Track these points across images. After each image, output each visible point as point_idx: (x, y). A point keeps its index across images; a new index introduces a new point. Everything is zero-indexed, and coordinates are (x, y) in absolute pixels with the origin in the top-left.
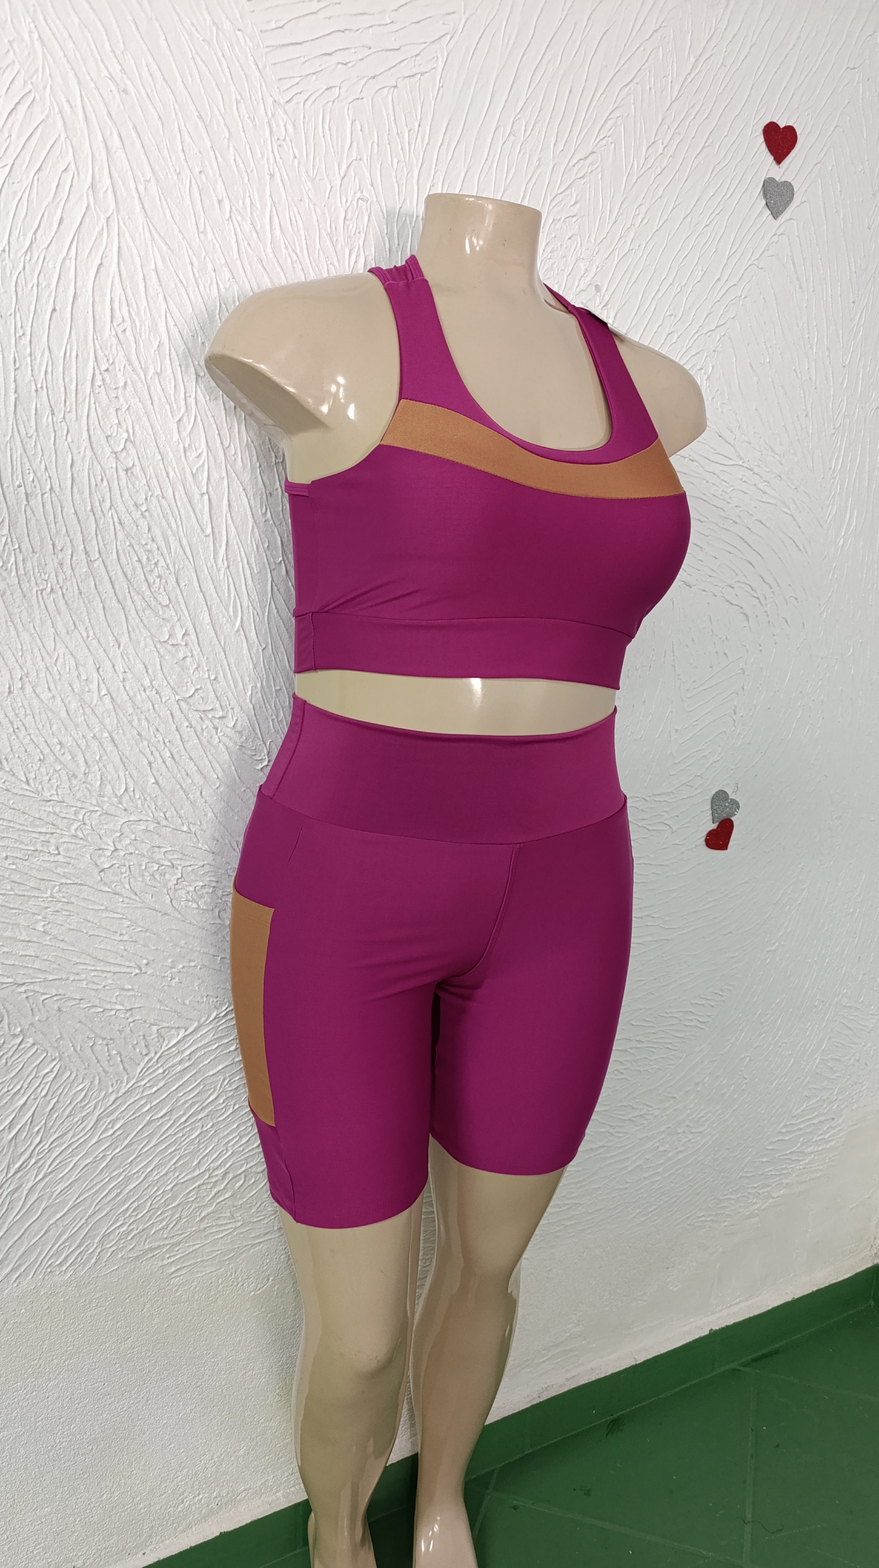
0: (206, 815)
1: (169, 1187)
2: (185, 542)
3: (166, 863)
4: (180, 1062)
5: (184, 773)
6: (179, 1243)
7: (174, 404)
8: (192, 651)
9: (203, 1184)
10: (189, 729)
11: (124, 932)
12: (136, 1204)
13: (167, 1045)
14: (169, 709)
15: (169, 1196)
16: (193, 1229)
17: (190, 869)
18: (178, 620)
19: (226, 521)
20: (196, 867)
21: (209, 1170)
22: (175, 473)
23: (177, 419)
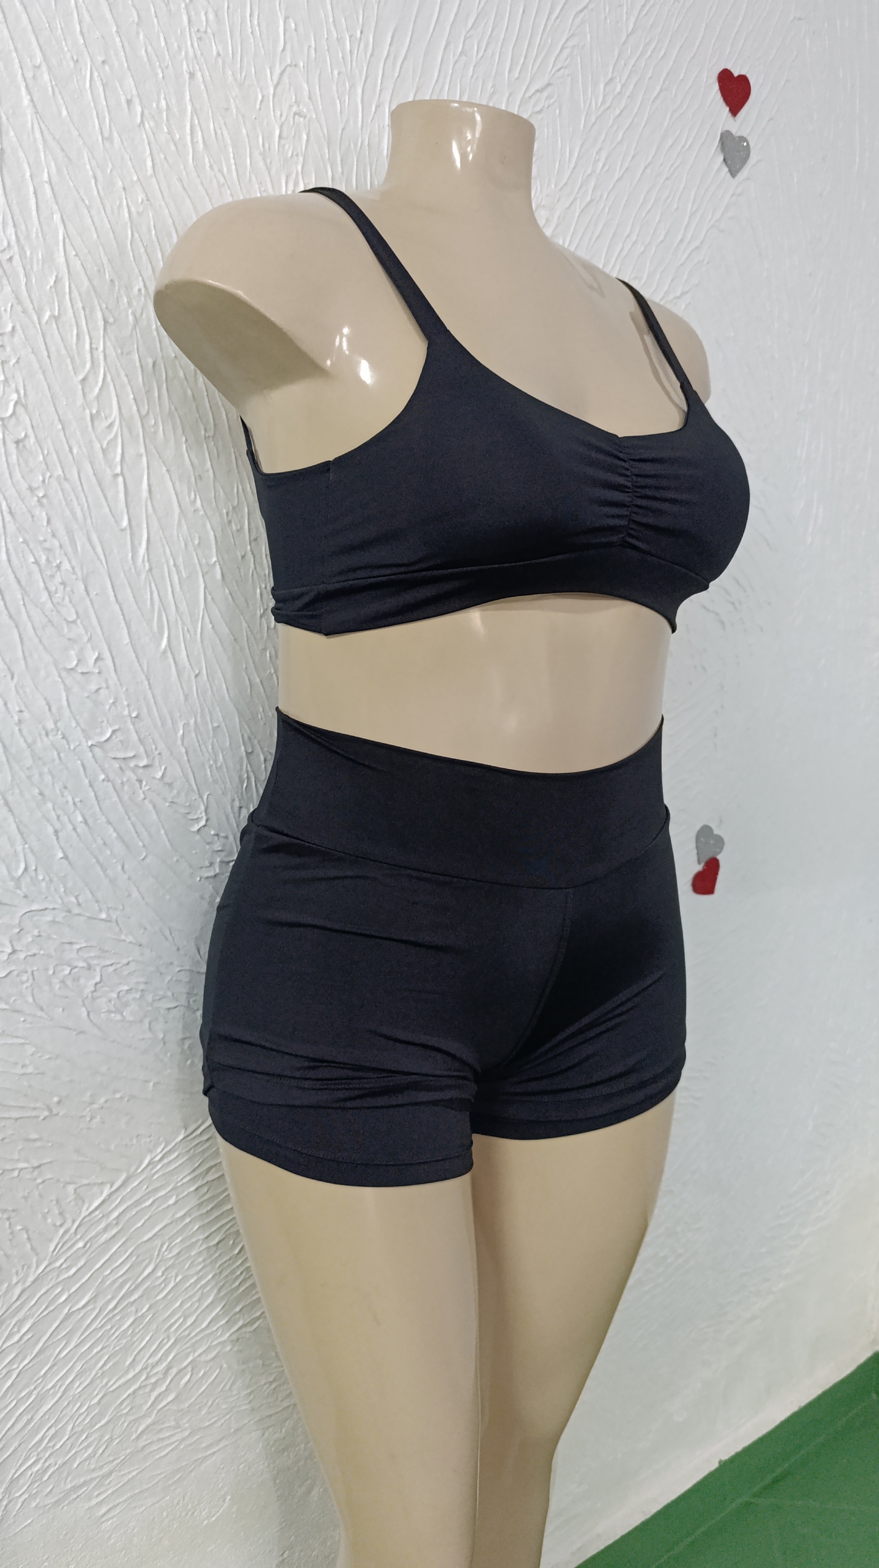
0: (129, 896)
1: (96, 1400)
2: (94, 538)
3: (81, 964)
4: (105, 1229)
5: (100, 842)
6: (110, 1474)
7: (76, 358)
8: (106, 681)
9: (140, 1388)
10: (106, 783)
11: (27, 1062)
12: (52, 1431)
13: (87, 1209)
14: (79, 759)
15: (96, 1411)
16: (128, 1451)
17: (111, 969)
18: (89, 640)
19: (146, 511)
20: (120, 965)
21: (146, 1368)
22: (80, 447)
23: (81, 377)
